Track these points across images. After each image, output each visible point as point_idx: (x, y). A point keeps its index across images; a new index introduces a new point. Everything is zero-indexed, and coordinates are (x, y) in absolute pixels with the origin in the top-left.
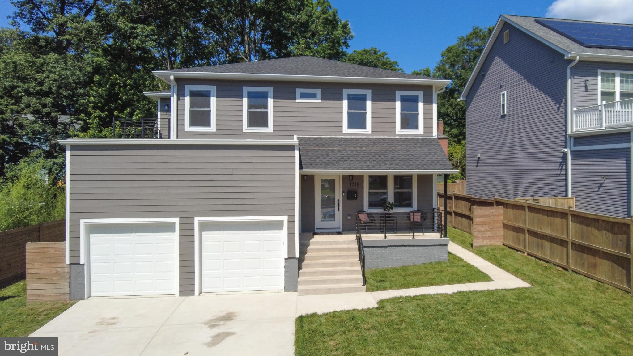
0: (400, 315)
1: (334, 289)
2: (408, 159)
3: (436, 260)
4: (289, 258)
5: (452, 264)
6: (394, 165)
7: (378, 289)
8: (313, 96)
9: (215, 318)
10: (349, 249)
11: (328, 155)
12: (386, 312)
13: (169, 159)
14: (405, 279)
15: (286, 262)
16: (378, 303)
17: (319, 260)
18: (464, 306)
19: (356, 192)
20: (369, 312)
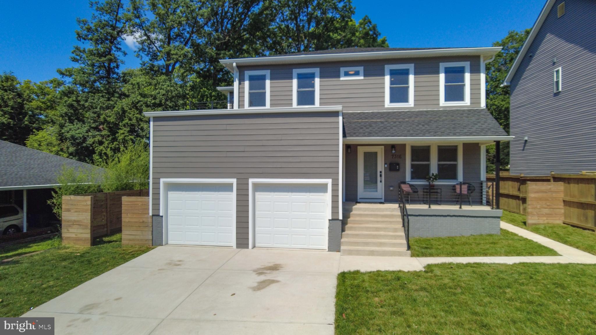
0: (453, 280)
1: (377, 251)
2: (454, 128)
3: (487, 232)
4: (332, 220)
5: (507, 237)
6: (439, 133)
7: (424, 255)
8: (357, 74)
9: (263, 267)
10: (392, 216)
11: (371, 126)
12: (436, 276)
13: (229, 127)
14: (453, 248)
15: (330, 223)
16: (424, 267)
17: (362, 224)
18: (532, 276)
19: (398, 164)
20: (416, 274)
